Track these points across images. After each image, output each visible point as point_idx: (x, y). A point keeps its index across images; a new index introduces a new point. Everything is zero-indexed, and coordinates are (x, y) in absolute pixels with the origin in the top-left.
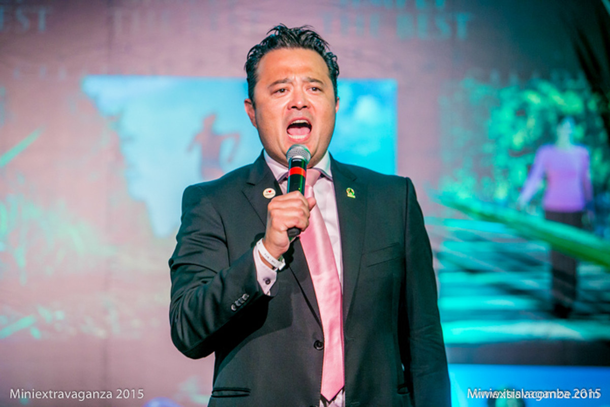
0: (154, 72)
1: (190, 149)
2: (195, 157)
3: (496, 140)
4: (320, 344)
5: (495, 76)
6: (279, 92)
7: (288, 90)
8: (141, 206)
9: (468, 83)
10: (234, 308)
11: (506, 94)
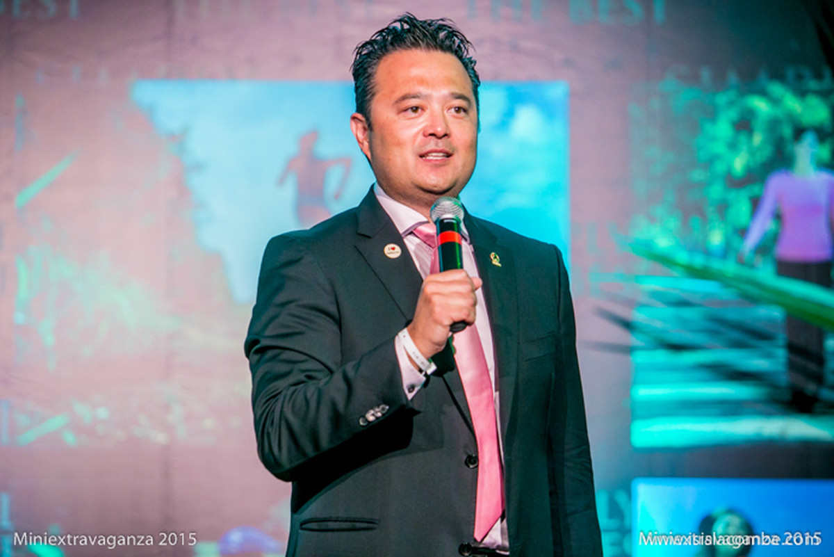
0: (231, 75)
1: (281, 181)
2: (289, 192)
3: (709, 163)
4: (473, 460)
5: (706, 74)
6: (410, 111)
7: (423, 109)
8: (214, 260)
9: (669, 84)
10: (363, 422)
11: (722, 99)
